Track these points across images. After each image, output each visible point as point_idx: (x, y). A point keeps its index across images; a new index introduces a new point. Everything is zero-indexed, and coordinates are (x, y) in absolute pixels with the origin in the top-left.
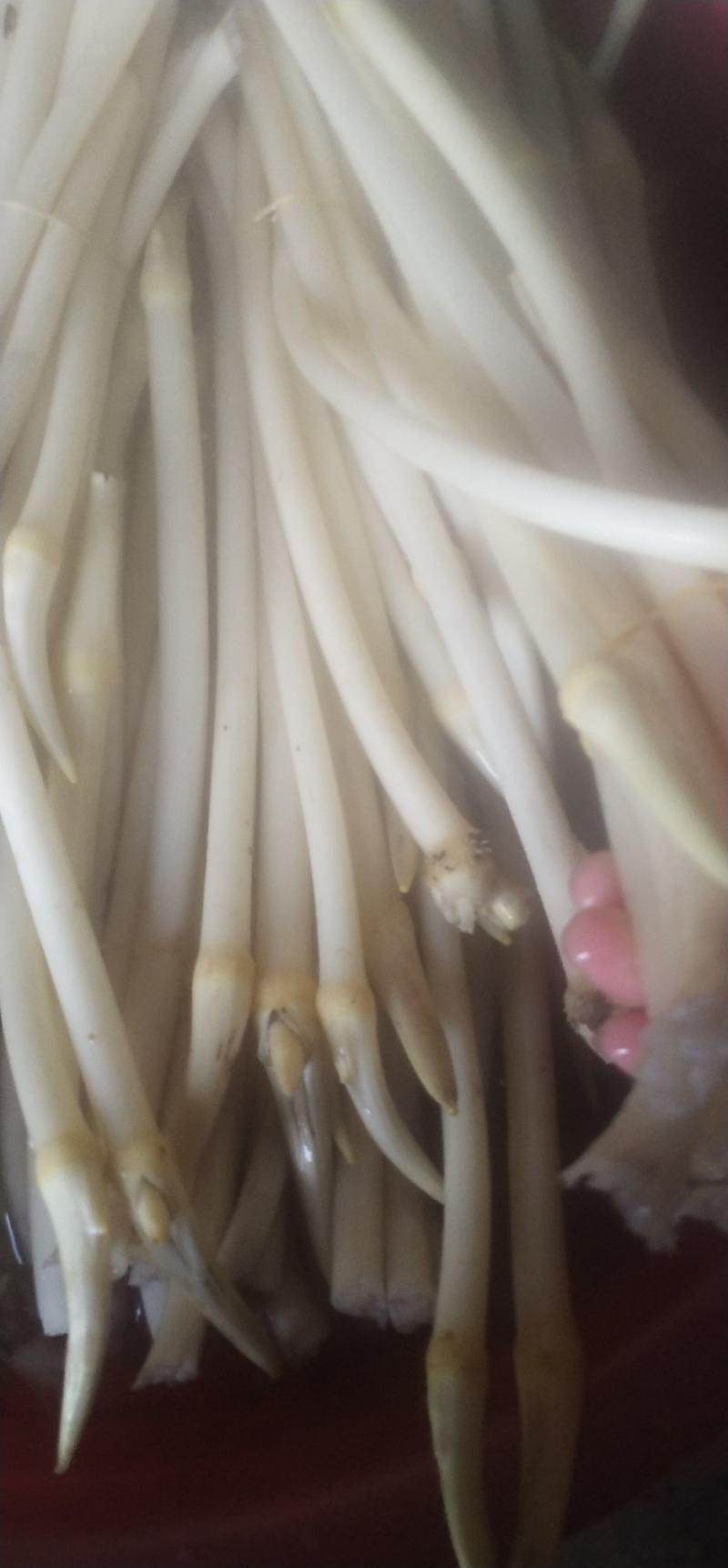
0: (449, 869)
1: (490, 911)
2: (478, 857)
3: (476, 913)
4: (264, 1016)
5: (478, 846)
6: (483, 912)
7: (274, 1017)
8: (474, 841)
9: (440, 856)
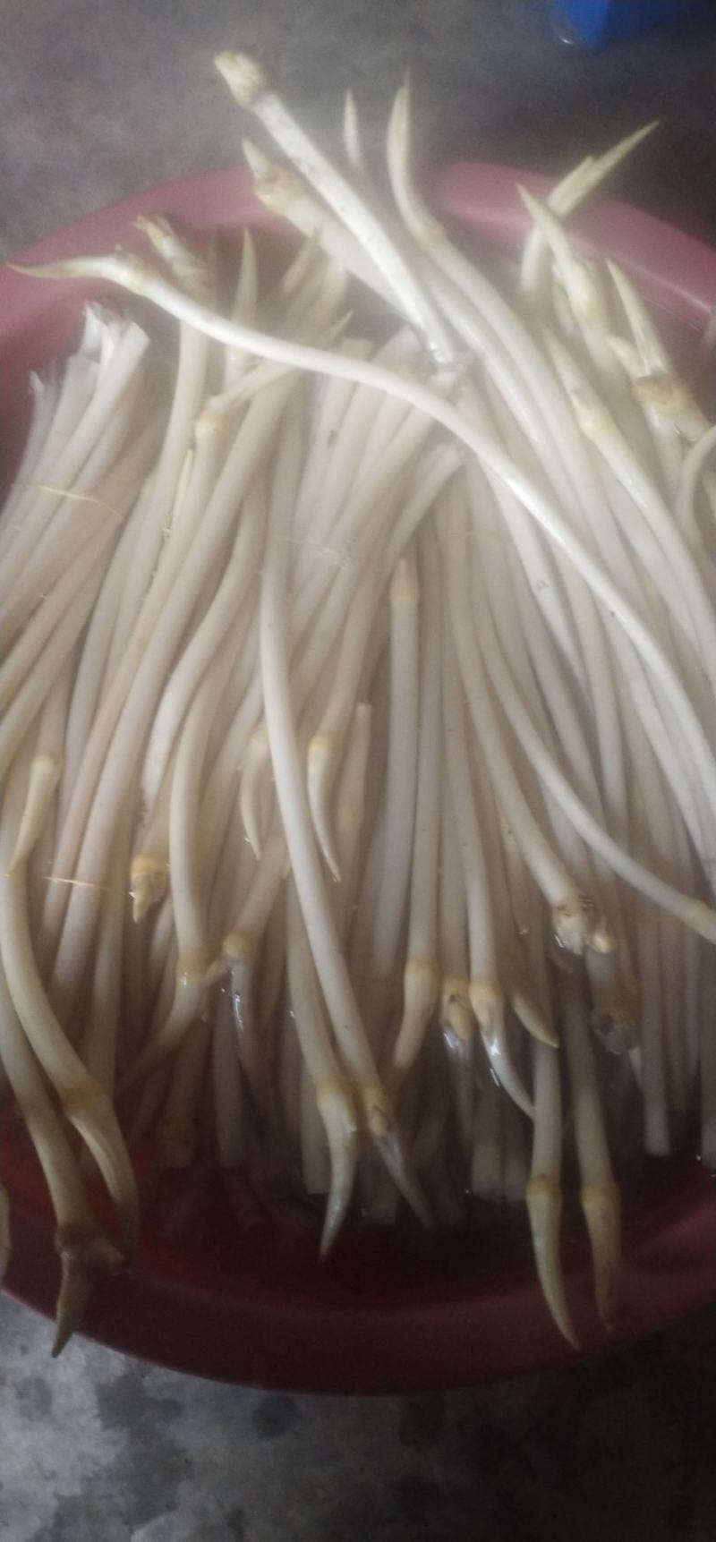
0: (567, 915)
1: (592, 942)
2: (585, 910)
3: (584, 942)
4: (446, 998)
5: (585, 902)
6: (588, 942)
7: (453, 999)
8: (581, 900)
9: (562, 908)
